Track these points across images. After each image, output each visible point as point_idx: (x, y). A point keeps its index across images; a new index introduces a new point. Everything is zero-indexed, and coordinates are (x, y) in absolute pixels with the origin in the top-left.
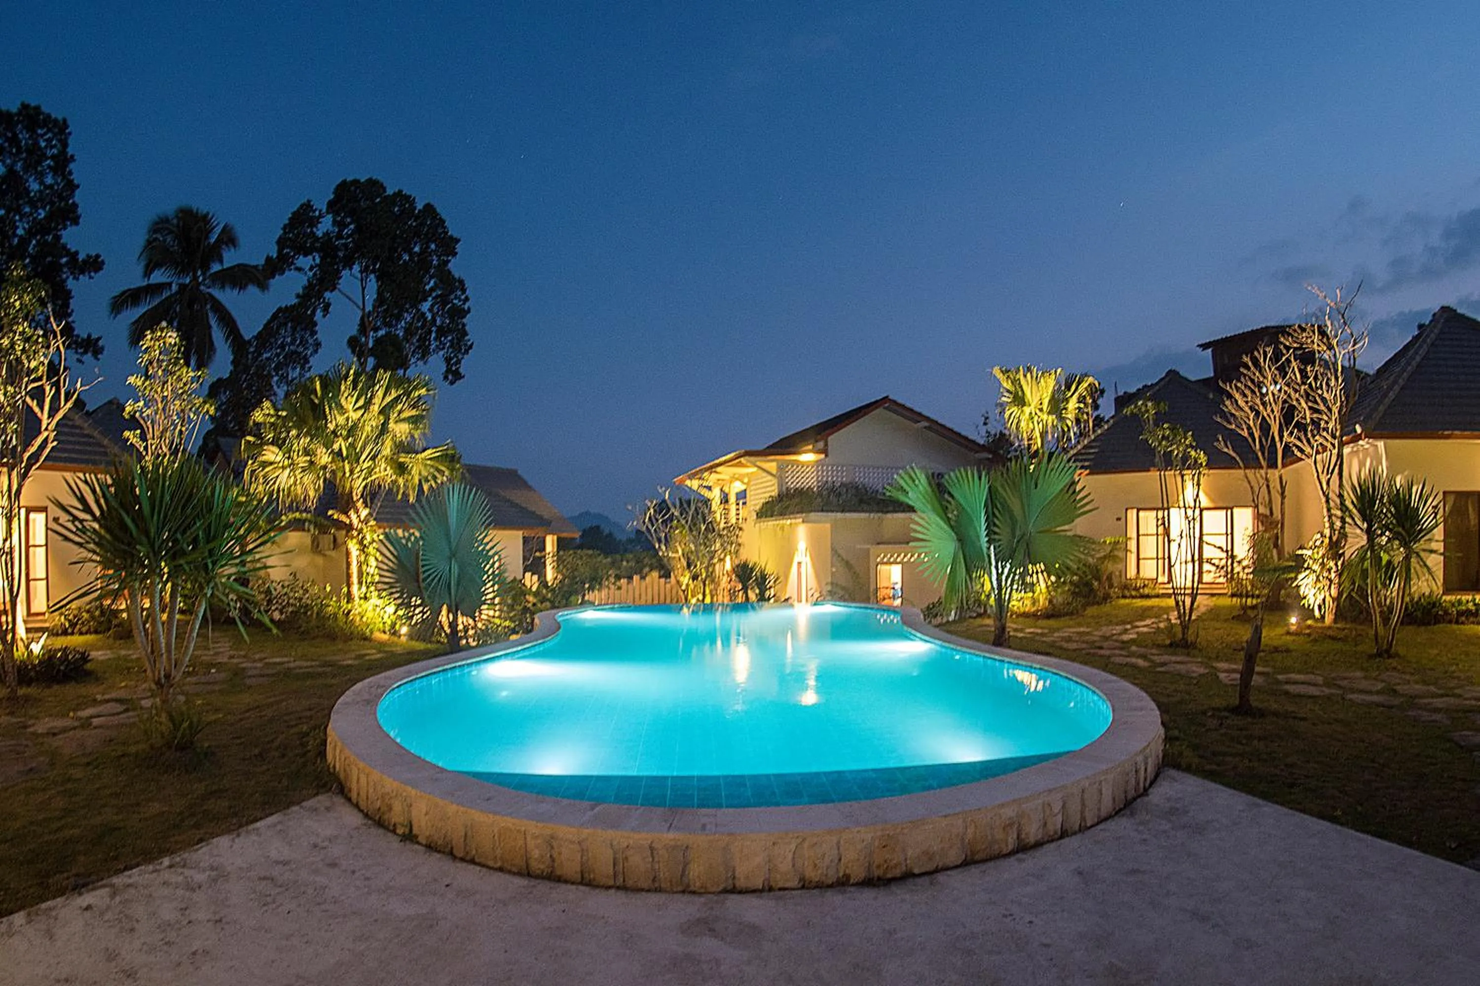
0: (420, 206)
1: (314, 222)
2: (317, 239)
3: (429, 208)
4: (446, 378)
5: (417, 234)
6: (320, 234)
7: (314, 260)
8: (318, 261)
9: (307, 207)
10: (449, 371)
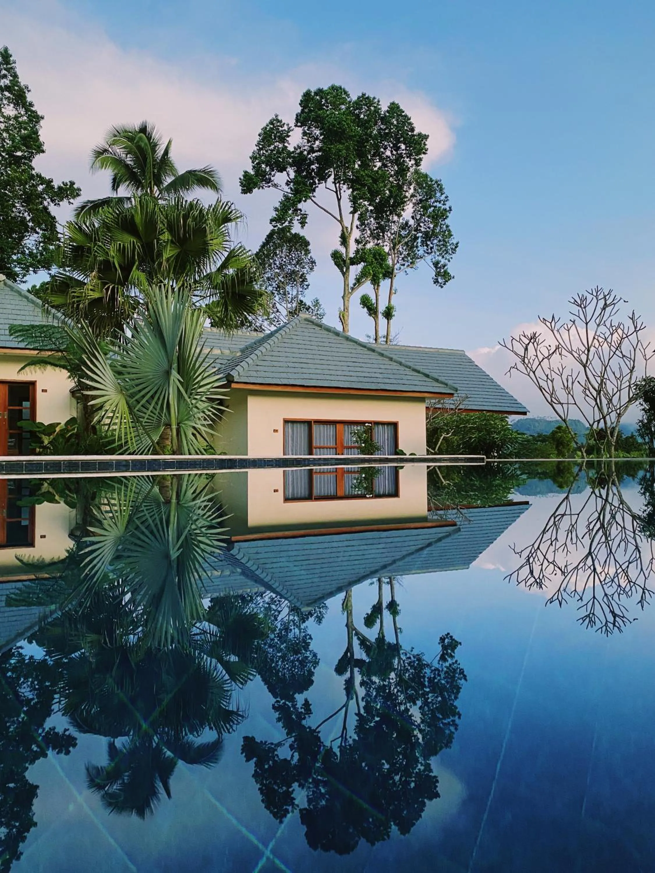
0: (384, 107)
1: (283, 138)
2: (289, 153)
3: (394, 108)
4: (436, 282)
5: (385, 136)
6: (291, 148)
7: (288, 175)
8: (292, 175)
9: (275, 122)
10: (438, 274)
